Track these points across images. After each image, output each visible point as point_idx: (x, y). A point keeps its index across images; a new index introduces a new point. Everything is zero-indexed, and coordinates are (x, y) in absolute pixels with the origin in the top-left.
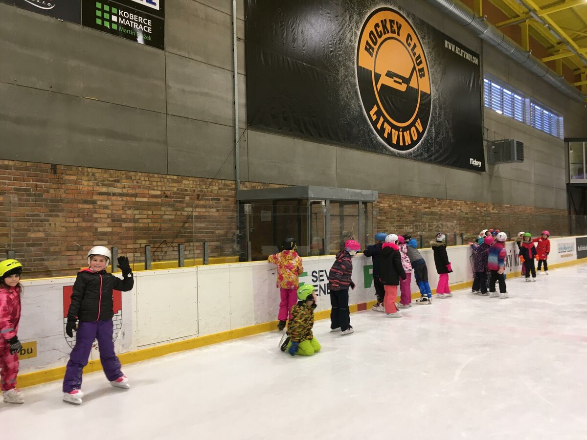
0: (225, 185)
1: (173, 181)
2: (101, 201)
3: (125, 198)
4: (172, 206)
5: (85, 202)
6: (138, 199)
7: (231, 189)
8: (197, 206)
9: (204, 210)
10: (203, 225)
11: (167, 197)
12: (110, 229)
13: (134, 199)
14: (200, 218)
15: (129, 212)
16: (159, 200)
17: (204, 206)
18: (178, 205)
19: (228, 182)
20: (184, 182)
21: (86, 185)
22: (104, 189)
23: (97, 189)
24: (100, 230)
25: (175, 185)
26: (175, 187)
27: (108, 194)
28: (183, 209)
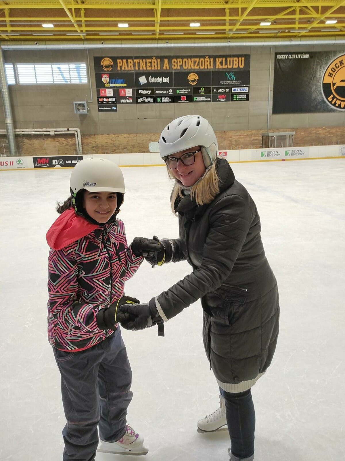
0: (264, 131)
1: (250, 131)
2: (233, 137)
3: (238, 136)
4: (249, 137)
5: (230, 138)
6: (241, 136)
7: (266, 132)
8: (255, 137)
9: (257, 138)
10: (257, 141)
11: (248, 135)
12: (235, 143)
13: (240, 136)
14: (256, 140)
15: (239, 139)
16: (246, 136)
17: (258, 137)
18: (250, 137)
19: (265, 130)
20: (253, 131)
21: (231, 134)
22: (234, 135)
23: (233, 135)
24: (233, 143)
25: (250, 132)
26: (250, 133)
27: (235, 136)
28: (252, 138)
